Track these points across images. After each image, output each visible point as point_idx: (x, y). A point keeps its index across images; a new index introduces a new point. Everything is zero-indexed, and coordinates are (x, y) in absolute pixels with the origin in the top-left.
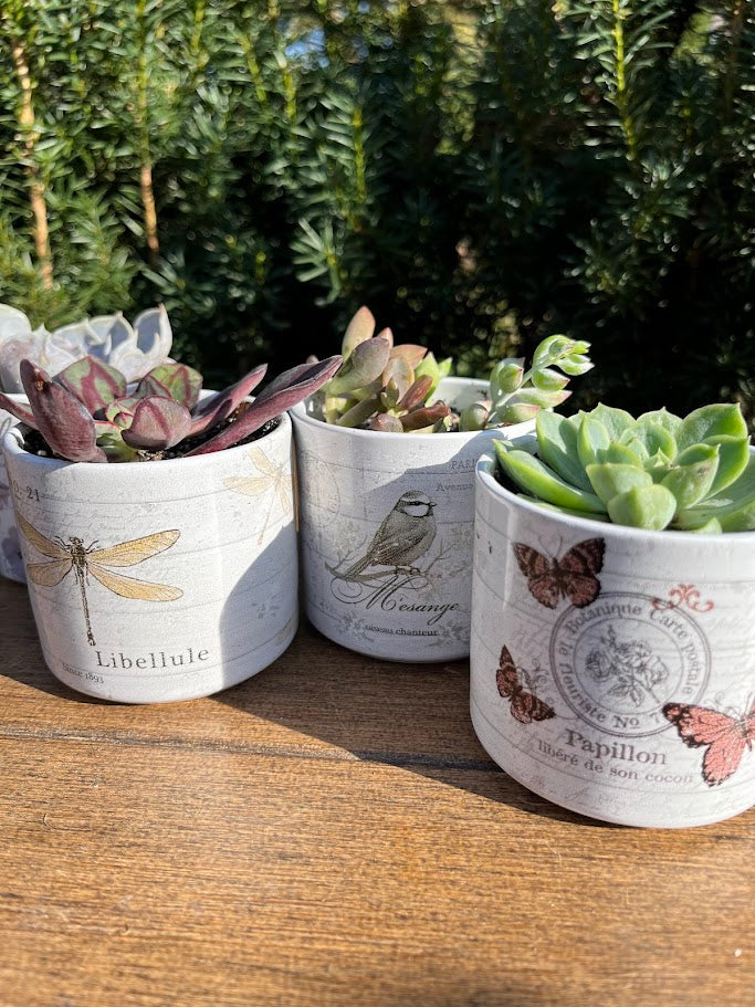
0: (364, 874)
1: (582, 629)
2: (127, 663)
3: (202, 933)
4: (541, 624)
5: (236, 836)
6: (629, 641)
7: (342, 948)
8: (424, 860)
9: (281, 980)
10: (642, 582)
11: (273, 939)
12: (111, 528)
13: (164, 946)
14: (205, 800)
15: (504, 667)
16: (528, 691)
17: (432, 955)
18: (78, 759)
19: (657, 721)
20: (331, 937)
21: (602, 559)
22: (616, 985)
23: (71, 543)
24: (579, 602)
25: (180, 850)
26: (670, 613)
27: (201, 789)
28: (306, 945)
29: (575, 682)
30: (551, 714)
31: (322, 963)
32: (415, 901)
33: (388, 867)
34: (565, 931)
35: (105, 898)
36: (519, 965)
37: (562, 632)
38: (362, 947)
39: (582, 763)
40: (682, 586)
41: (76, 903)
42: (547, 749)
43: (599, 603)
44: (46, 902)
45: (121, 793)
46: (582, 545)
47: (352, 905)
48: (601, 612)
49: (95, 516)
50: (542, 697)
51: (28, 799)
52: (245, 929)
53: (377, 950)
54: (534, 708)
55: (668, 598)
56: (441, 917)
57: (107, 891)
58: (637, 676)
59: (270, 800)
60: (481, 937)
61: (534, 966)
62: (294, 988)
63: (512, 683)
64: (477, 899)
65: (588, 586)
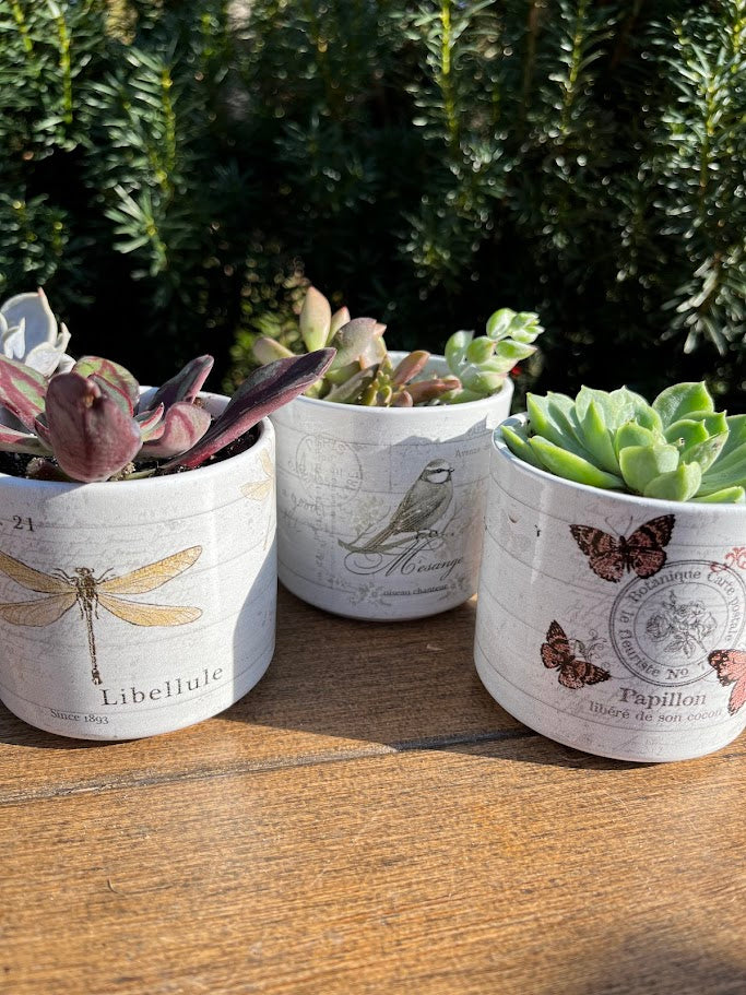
0: (471, 860)
1: (644, 598)
2: (139, 697)
3: (356, 959)
4: (603, 597)
5: (329, 854)
6: (687, 602)
7: (492, 935)
8: (515, 834)
9: (458, 982)
10: (703, 550)
11: (426, 945)
12: (128, 553)
13: (324, 984)
14: (275, 825)
15: (552, 640)
16: (583, 660)
17: (572, 918)
18: (107, 812)
19: (703, 668)
20: (477, 928)
21: (670, 533)
22: (725, 900)
23: (77, 575)
24: (644, 574)
25: (281, 883)
26: (724, 574)
27: (264, 814)
28: (460, 942)
29: (634, 646)
30: (606, 676)
31: (483, 955)
32: (529, 874)
33: (488, 847)
34: (663, 866)
35: (231, 953)
36: (645, 906)
37: (624, 601)
38: (510, 929)
39: (633, 716)
40: (735, 549)
41: (204, 967)
42: (598, 708)
43: (664, 572)
44: (171, 975)
45: (180, 837)
46: (651, 523)
47: (477, 893)
48: (665, 580)
49: (111, 540)
50: (597, 663)
51: (76, 869)
52: (394, 943)
53: (524, 928)
54: (588, 673)
55: (723, 561)
56: (561, 883)
57: (231, 945)
58: (691, 632)
59: (341, 810)
60: (602, 890)
61: (656, 904)
62: (474, 985)
63: (562, 654)
64: (579, 857)
65: (655, 559)
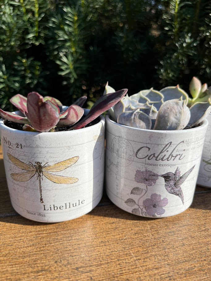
12: (54, 157)
23: (36, 164)
49: (47, 153)
